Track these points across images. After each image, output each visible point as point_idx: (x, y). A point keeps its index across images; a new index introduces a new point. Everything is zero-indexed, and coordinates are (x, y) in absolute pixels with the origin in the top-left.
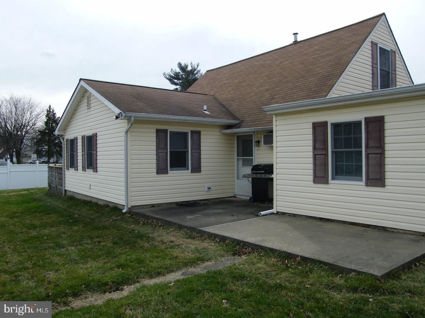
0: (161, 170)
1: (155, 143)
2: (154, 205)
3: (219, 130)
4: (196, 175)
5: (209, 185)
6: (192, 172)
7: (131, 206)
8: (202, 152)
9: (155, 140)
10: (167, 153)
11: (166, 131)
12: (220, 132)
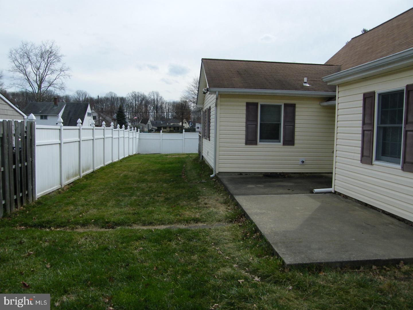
0: (250, 140)
1: (244, 116)
2: (242, 173)
3: (318, 103)
4: (289, 148)
5: (303, 159)
6: (284, 144)
7: (219, 172)
8: (296, 125)
9: (245, 112)
10: (257, 125)
11: (256, 104)
12: (320, 105)
